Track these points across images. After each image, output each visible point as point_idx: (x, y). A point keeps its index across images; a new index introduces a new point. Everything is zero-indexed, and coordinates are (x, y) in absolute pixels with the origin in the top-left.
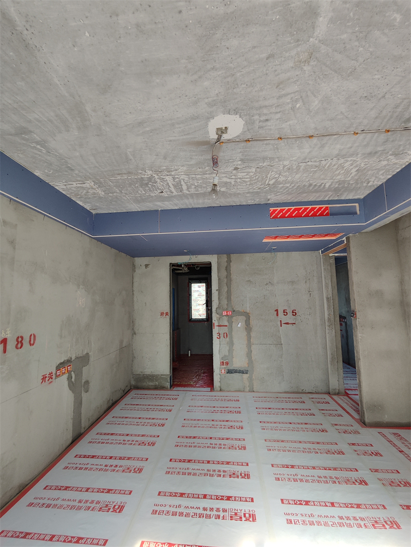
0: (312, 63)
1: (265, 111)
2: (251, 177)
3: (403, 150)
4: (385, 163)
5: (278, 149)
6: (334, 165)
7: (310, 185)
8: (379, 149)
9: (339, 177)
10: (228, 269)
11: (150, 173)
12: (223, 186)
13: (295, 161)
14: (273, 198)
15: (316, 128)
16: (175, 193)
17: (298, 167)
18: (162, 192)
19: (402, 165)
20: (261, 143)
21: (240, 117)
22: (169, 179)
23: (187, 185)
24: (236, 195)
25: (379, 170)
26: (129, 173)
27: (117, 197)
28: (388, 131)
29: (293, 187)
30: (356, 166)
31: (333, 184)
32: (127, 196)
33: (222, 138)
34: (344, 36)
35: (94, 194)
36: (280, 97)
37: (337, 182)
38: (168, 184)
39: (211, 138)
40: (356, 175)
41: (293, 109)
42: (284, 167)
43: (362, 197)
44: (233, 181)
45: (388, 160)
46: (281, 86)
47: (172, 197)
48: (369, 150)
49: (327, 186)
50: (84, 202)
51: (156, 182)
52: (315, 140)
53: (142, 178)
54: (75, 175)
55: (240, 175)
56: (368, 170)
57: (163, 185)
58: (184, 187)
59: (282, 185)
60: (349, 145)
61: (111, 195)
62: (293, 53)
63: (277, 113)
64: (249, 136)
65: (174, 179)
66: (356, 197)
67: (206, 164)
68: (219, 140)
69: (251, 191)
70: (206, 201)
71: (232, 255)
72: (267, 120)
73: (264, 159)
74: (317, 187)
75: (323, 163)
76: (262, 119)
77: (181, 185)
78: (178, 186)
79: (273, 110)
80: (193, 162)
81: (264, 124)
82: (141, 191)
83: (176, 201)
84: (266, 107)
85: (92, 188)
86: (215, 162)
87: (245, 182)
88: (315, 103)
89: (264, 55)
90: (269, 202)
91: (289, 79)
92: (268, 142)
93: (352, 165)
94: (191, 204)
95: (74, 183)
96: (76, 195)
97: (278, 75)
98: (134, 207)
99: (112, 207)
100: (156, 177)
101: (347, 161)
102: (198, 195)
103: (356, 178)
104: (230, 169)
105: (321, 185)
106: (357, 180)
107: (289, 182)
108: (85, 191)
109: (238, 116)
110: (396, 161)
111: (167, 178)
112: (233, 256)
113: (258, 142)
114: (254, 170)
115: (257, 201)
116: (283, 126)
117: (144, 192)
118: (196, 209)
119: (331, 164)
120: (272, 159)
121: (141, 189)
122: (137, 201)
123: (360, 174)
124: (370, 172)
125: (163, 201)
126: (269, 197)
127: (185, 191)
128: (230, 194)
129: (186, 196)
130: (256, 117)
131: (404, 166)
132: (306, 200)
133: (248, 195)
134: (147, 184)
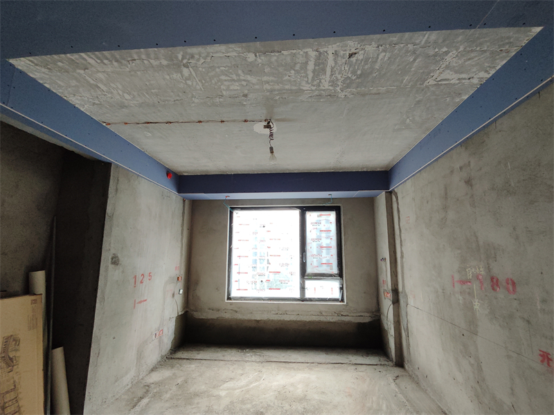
22: (326, 85)
23: (306, 70)
77: (314, 71)
104: (250, 96)
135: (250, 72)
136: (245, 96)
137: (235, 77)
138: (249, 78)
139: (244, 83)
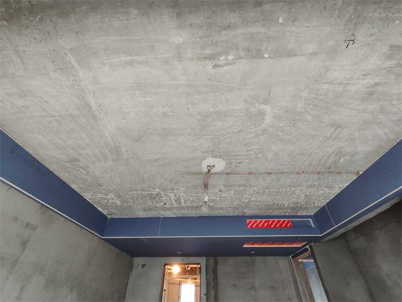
0: (265, 135)
1: (239, 158)
2: (231, 197)
3: (332, 185)
4: (322, 192)
5: (249, 180)
6: (289, 192)
7: (274, 204)
8: (316, 183)
9: (293, 200)
10: (215, 271)
11: (158, 190)
12: (212, 202)
13: (261, 188)
14: (248, 212)
15: (272, 169)
16: (175, 205)
17: (264, 192)
18: (165, 204)
19: (334, 194)
20: (237, 175)
21: (223, 160)
22: (172, 196)
23: (185, 200)
24: (221, 208)
25: (320, 196)
26: (143, 190)
27: (130, 207)
28: (319, 173)
29: (262, 205)
30: (303, 193)
31: (290, 204)
32: (138, 206)
33: (211, 171)
34: (281, 125)
35: (113, 203)
36: (247, 151)
37: (292, 203)
38: (170, 198)
39: (204, 171)
40: (305, 199)
41: (256, 157)
42: (254, 191)
43: (313, 214)
44: (218, 199)
45: (324, 190)
46: (248, 145)
47: (173, 208)
48: (309, 183)
49: (286, 205)
50: (103, 209)
51: (162, 197)
52: (273, 176)
53: (152, 194)
54: (102, 189)
55: (223, 195)
56: (312, 196)
57: (167, 199)
58: (183, 201)
59: (253, 204)
60: (296, 180)
61: (126, 204)
62: (253, 130)
63: (247, 159)
64: (229, 172)
65: (175, 195)
66: (308, 214)
67: (199, 187)
68: (208, 172)
69: (231, 206)
70: (198, 212)
71: (218, 258)
72: (240, 163)
73: (240, 186)
74: (279, 206)
75: (281, 190)
76: (237, 162)
77: (180, 200)
78: (178, 200)
79: (244, 157)
80: (190, 185)
81: (239, 165)
82: (150, 203)
83: (175, 211)
84: (239, 155)
85: (113, 199)
86: (206, 186)
87: (228, 200)
88: (270, 155)
89: (237, 130)
90: (245, 215)
91: (252, 142)
92: (242, 175)
93: (300, 192)
94: (186, 214)
95: (100, 195)
96: (98, 204)
97: (245, 140)
98: (142, 214)
99: (125, 213)
100: (162, 193)
101: (297, 189)
102: (192, 208)
103: (305, 200)
104: (217, 191)
105: (281, 205)
106: (306, 202)
107: (258, 202)
108: (106, 201)
109: (221, 159)
110: (329, 191)
111: (170, 194)
112: (220, 259)
113: (236, 175)
114: (233, 192)
115: (236, 213)
116: (251, 166)
117: (151, 204)
118: (191, 217)
119: (286, 191)
120: (245, 186)
121: (150, 201)
122: (145, 210)
123: (307, 198)
124: (314, 197)
125: (165, 210)
126: (245, 211)
127: (183, 204)
128: (217, 208)
129: (183, 208)
130: (234, 161)
131: (335, 195)
132: (272, 215)
133: (230, 209)
134: (155, 198)
135: (213, 200)
136: (220, 191)
137: (222, 199)
138: (215, 198)
139: (219, 196)
